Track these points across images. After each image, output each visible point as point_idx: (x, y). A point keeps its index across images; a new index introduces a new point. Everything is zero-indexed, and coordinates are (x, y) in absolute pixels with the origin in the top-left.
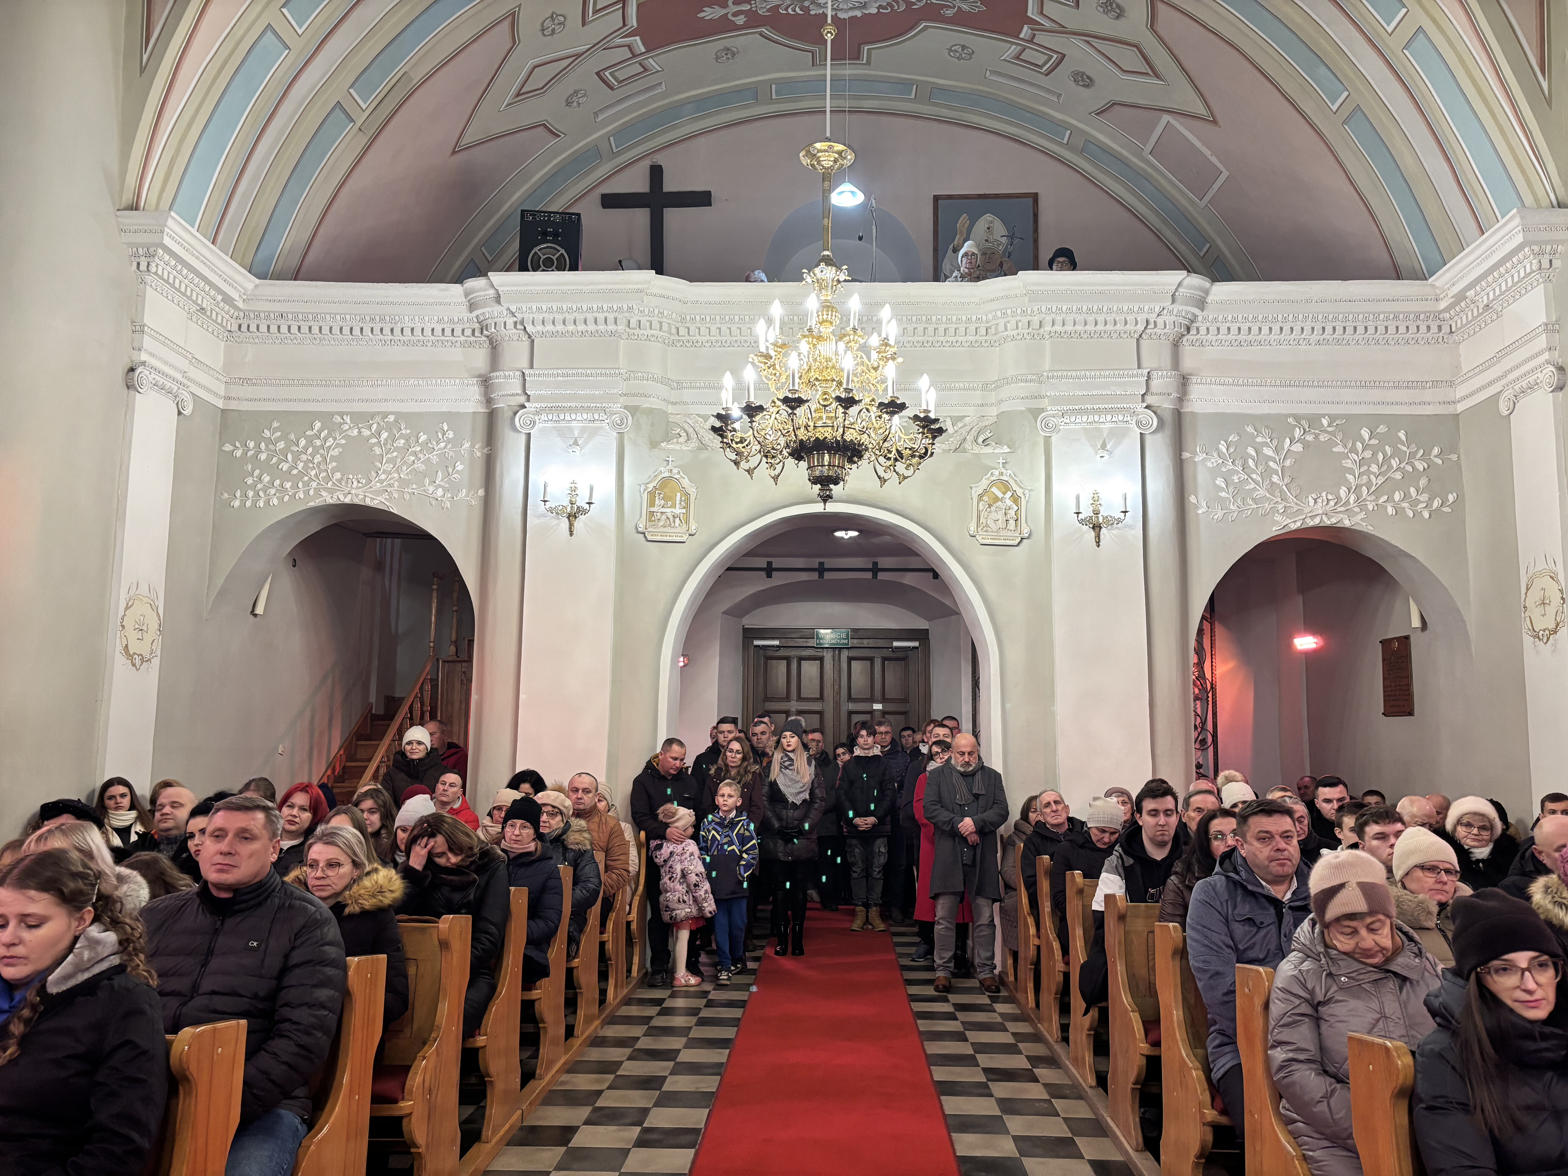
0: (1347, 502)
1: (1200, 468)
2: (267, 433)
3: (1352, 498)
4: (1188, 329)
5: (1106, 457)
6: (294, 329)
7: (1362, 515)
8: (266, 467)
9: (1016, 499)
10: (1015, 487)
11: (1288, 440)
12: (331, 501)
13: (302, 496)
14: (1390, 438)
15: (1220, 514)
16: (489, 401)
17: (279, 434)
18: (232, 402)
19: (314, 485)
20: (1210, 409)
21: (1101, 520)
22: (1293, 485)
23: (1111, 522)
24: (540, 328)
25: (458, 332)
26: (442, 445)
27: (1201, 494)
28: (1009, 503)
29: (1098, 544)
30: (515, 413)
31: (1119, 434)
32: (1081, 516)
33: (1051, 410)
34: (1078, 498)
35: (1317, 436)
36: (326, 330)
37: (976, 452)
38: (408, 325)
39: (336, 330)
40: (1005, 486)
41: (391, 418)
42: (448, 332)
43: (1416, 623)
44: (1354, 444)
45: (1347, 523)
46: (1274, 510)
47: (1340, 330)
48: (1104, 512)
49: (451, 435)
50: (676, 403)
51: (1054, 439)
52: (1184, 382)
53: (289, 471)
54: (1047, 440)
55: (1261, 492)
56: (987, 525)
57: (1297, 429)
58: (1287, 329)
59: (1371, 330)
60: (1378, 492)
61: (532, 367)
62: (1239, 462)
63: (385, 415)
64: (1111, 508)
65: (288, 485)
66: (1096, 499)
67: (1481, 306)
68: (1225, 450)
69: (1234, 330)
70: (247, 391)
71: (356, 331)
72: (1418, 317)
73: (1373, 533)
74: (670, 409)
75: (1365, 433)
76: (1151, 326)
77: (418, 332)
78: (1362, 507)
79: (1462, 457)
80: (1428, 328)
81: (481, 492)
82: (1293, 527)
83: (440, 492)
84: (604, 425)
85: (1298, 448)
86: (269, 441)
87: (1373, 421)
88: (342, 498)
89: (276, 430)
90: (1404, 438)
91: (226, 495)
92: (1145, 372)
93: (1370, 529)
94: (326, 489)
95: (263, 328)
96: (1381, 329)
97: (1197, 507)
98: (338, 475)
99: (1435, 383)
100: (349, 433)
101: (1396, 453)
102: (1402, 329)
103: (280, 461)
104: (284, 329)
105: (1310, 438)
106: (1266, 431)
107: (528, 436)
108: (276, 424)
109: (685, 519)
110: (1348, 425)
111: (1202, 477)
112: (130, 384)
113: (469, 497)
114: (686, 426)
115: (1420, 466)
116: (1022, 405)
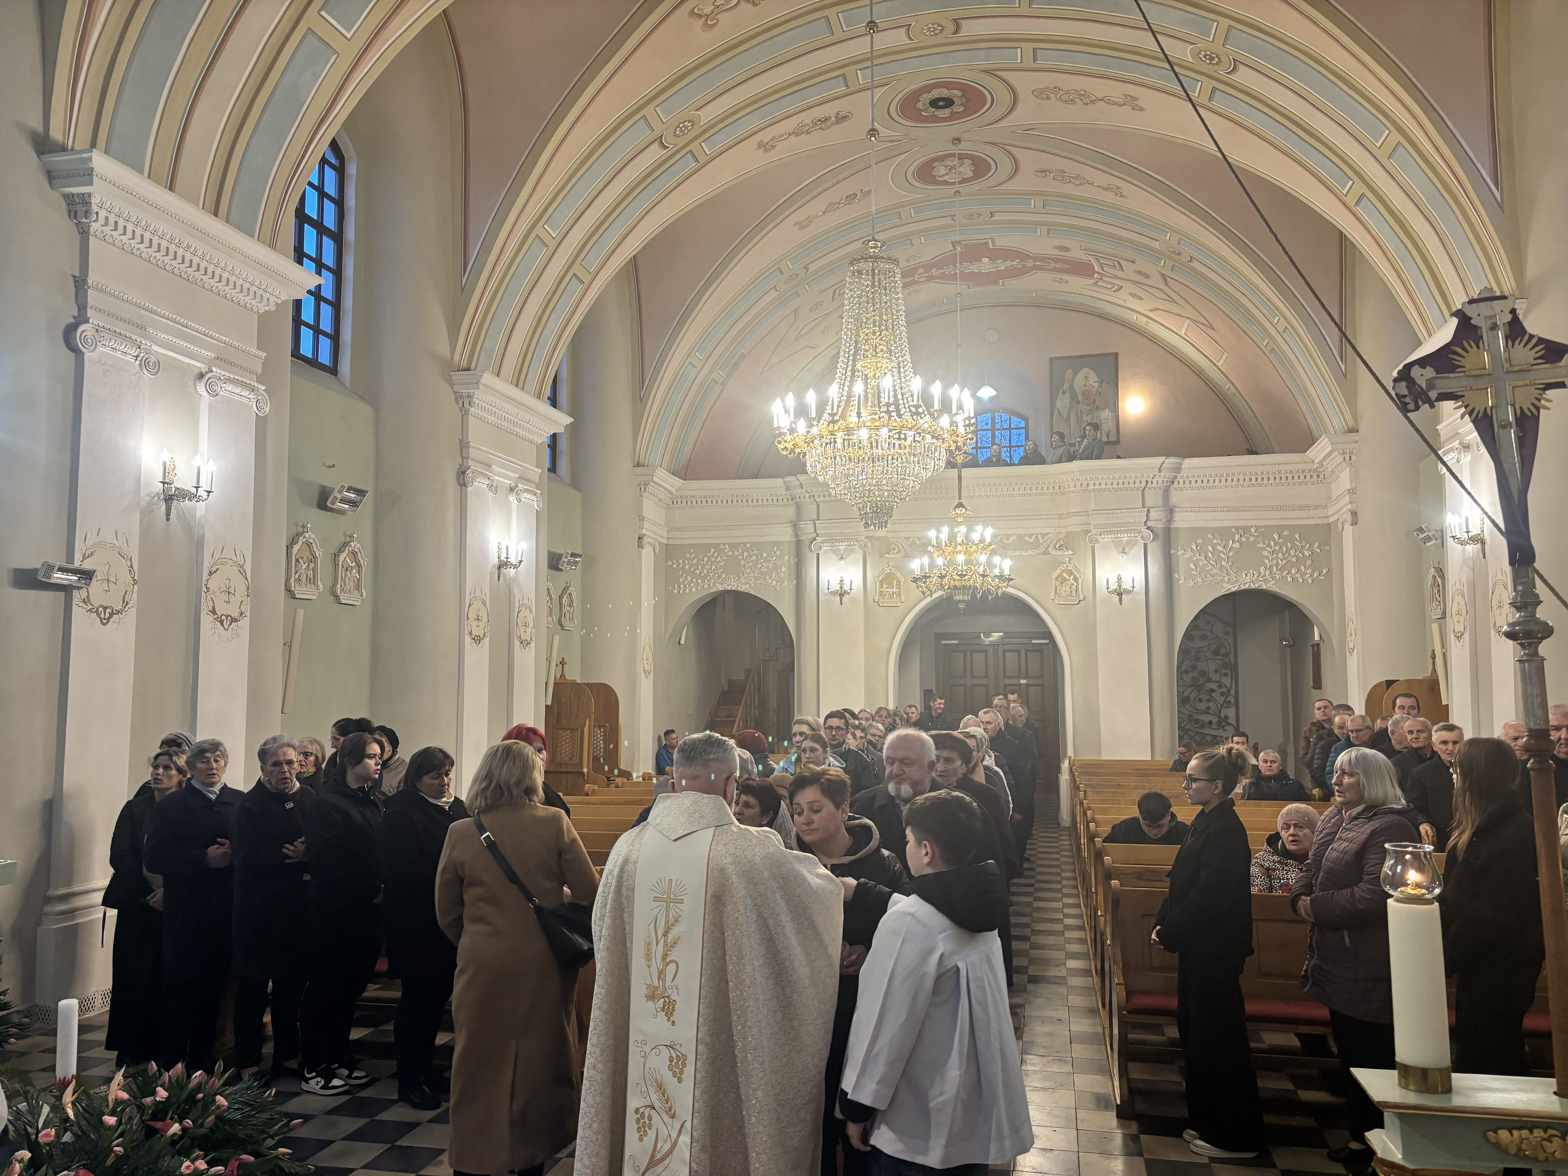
0: (1265, 575)
1: (1180, 558)
2: (688, 555)
3: (1268, 573)
4: (1173, 483)
5: (1124, 555)
6: (699, 502)
7: (1273, 582)
8: (689, 572)
9: (1076, 579)
10: (1075, 573)
11: (1231, 541)
12: (721, 589)
13: (707, 587)
14: (1289, 538)
15: (1192, 583)
16: (797, 535)
17: (694, 555)
18: (667, 540)
19: (712, 581)
20: (1186, 525)
21: (1122, 591)
22: (1234, 566)
23: (1128, 592)
24: (823, 499)
25: (780, 500)
26: (774, 558)
27: (1181, 573)
28: (1072, 582)
29: (1120, 604)
30: (811, 543)
31: (1132, 544)
32: (1111, 589)
33: (1094, 532)
34: (1108, 580)
35: (1248, 538)
36: (714, 502)
37: (1055, 554)
38: (755, 497)
39: (719, 501)
40: (1070, 573)
41: (748, 545)
42: (775, 500)
43: (1320, 638)
44: (1269, 542)
45: (1264, 587)
46: (1223, 581)
47: (1260, 480)
48: (1124, 586)
49: (778, 553)
50: (893, 532)
51: (1097, 546)
52: (1170, 511)
53: (700, 574)
54: (1093, 548)
55: (1215, 571)
56: (1061, 594)
57: (1237, 535)
58: (1230, 480)
60: (1282, 569)
61: (818, 518)
62: (1203, 555)
63: (746, 544)
64: (1127, 584)
65: (700, 581)
66: (1119, 579)
68: (1195, 548)
69: (1199, 481)
70: (677, 534)
71: (730, 502)
72: (1303, 471)
73: (1280, 592)
74: (890, 535)
75: (1275, 536)
76: (1149, 484)
78: (1273, 578)
80: (1312, 476)
81: (795, 582)
82: (1234, 590)
83: (774, 583)
84: (856, 547)
85: (1237, 545)
86: (689, 559)
87: (1280, 529)
88: (727, 587)
89: (692, 553)
90: (1298, 538)
91: (669, 588)
92: (1146, 509)
93: (1278, 590)
94: (719, 583)
95: (684, 502)
96: (1284, 478)
97: (1179, 580)
98: (724, 576)
99: (1316, 507)
100: (728, 554)
101: (1294, 546)
102: (1296, 478)
103: (695, 569)
104: (694, 502)
105: (1244, 539)
106: (1218, 537)
107: (818, 555)
108: (692, 551)
109: (899, 594)
110: (1265, 532)
111: (1182, 564)
112: (640, 546)
113: (789, 585)
114: (898, 544)
115: (1307, 553)
116: (1078, 528)
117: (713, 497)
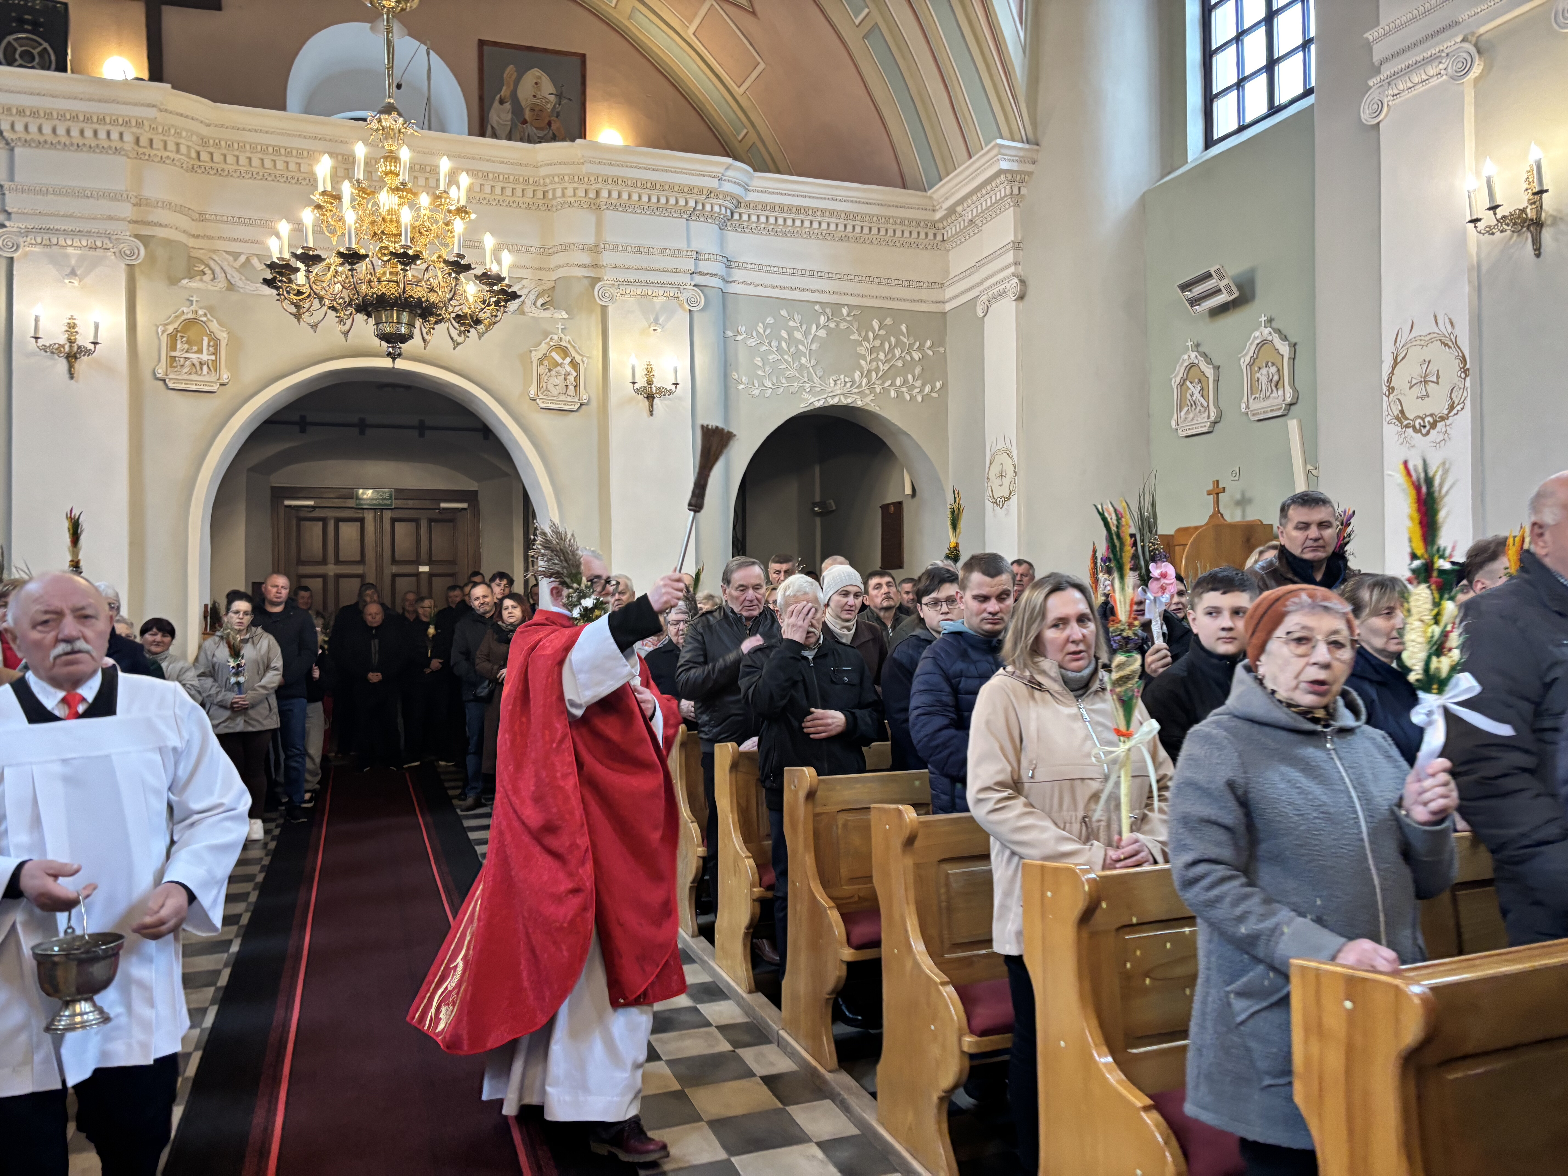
0: (860, 385)
1: (742, 347)
3: (865, 381)
4: (733, 212)
5: (659, 330)
7: (871, 397)
9: (574, 364)
10: (574, 354)
11: (814, 327)
14: (893, 331)
15: (757, 389)
20: (750, 290)
21: (654, 391)
22: (818, 367)
23: (662, 392)
27: (742, 371)
28: (569, 368)
29: (651, 413)
31: (668, 309)
32: (637, 386)
33: (608, 281)
34: (632, 369)
35: (838, 324)
37: (535, 315)
40: (565, 352)
43: (908, 491)
44: (867, 334)
45: (859, 403)
46: (802, 389)
47: (858, 229)
48: (657, 383)
50: (198, 236)
51: (611, 310)
52: (728, 264)
54: (604, 310)
55: (793, 372)
56: (547, 390)
57: (822, 317)
58: (816, 224)
59: (883, 232)
62: (774, 344)
64: (663, 380)
66: (649, 371)
67: (966, 221)
68: (761, 331)
69: (772, 220)
72: (919, 224)
73: (879, 412)
74: (191, 242)
75: (876, 324)
76: (700, 207)
78: (872, 390)
79: (947, 350)
80: (926, 234)
82: (818, 405)
84: (109, 254)
85: (822, 333)
87: (881, 313)
90: (904, 330)
92: (694, 252)
93: (877, 409)
96: (890, 232)
97: (738, 383)
99: (929, 285)
101: (899, 343)
102: (906, 234)
105: (832, 325)
106: (797, 316)
107: (10, 259)
109: (215, 366)
110: (863, 315)
111: (742, 356)
114: (212, 264)
115: (916, 356)
116: (580, 272)
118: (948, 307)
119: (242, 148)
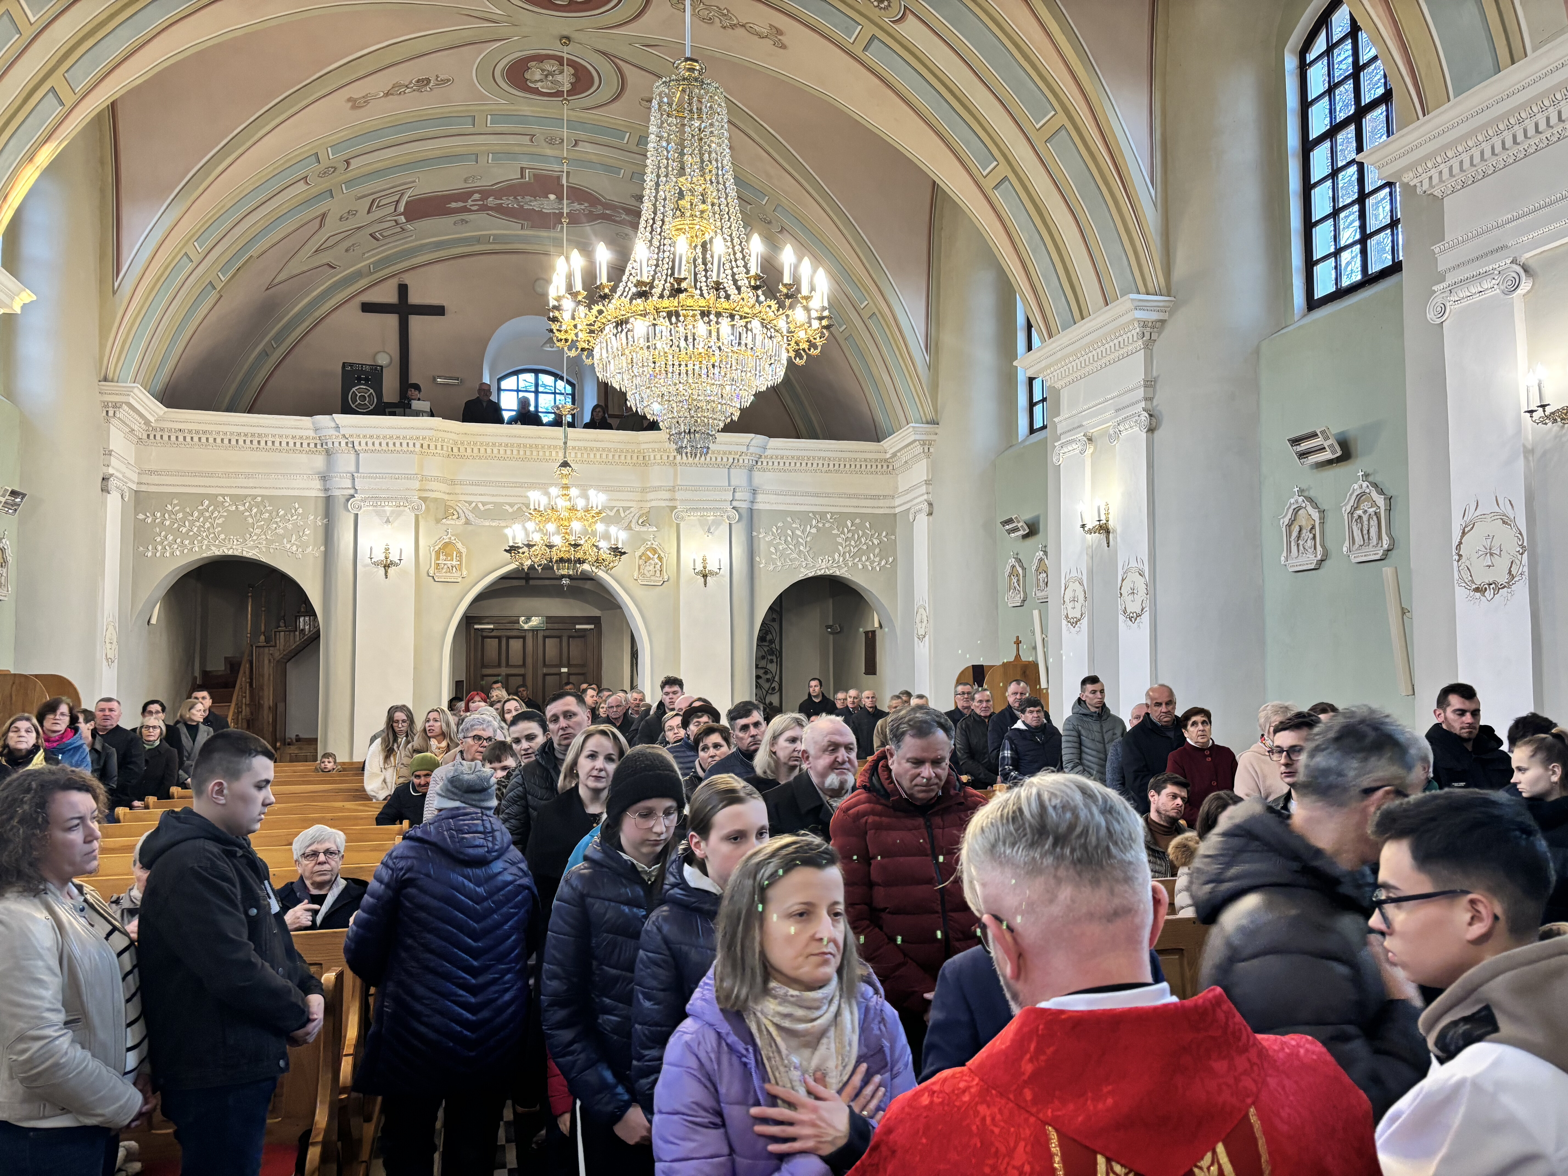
0: (839, 561)
1: (762, 541)
2: (169, 507)
3: (841, 559)
4: (757, 462)
5: (710, 535)
6: (188, 439)
7: (846, 569)
8: (169, 531)
9: (660, 558)
10: (660, 552)
11: (809, 526)
12: (219, 553)
13: (197, 550)
14: (861, 526)
15: (772, 567)
16: (326, 490)
17: (177, 508)
18: (143, 486)
19: (206, 542)
20: (768, 507)
21: (707, 572)
22: (811, 552)
23: (712, 573)
24: (364, 447)
25: (305, 445)
26: (295, 517)
27: (762, 555)
28: (656, 561)
29: (705, 586)
30: (348, 500)
31: (716, 523)
32: (696, 571)
33: (681, 508)
34: (695, 561)
35: (824, 525)
36: (211, 440)
37: (636, 529)
38: (270, 439)
39: (219, 441)
40: (654, 551)
41: (259, 499)
42: (298, 445)
43: (876, 625)
44: (843, 529)
45: (838, 573)
46: (800, 565)
47: (837, 466)
48: (709, 568)
49: (300, 511)
50: (451, 494)
51: (682, 525)
52: (754, 492)
53: (187, 533)
54: (678, 525)
55: (794, 555)
56: (644, 574)
57: (814, 520)
58: (809, 465)
59: (853, 466)
60: (853, 557)
61: (358, 472)
62: (783, 538)
63: (255, 497)
64: (713, 566)
65: (187, 542)
66: (704, 560)
67: (903, 461)
68: (775, 531)
69: (781, 463)
70: (155, 479)
71: (233, 442)
72: (876, 461)
73: (851, 578)
74: (446, 497)
75: (849, 523)
76: (736, 461)
77: (277, 444)
78: (846, 565)
79: (896, 538)
80: (882, 466)
81: (322, 548)
82: (810, 575)
83: (294, 548)
84: (406, 509)
85: (814, 531)
86: (171, 513)
87: (853, 516)
88: (226, 551)
89: (176, 505)
90: (868, 526)
91: (141, 548)
92: (733, 487)
93: (849, 577)
94: (214, 545)
95: (166, 437)
96: (858, 466)
97: (760, 563)
98: (222, 536)
99: (885, 497)
100: (230, 508)
101: (864, 534)
102: (869, 467)
103: (180, 526)
104: (181, 439)
105: (820, 525)
106: (797, 521)
107: (356, 515)
108: (176, 502)
109: (459, 568)
110: (840, 518)
111: (763, 547)
112: (105, 490)
113: (315, 551)
114: (457, 508)
115: (876, 542)
116: (663, 504)
117: (211, 433)
118: (897, 510)
119: (475, 444)
